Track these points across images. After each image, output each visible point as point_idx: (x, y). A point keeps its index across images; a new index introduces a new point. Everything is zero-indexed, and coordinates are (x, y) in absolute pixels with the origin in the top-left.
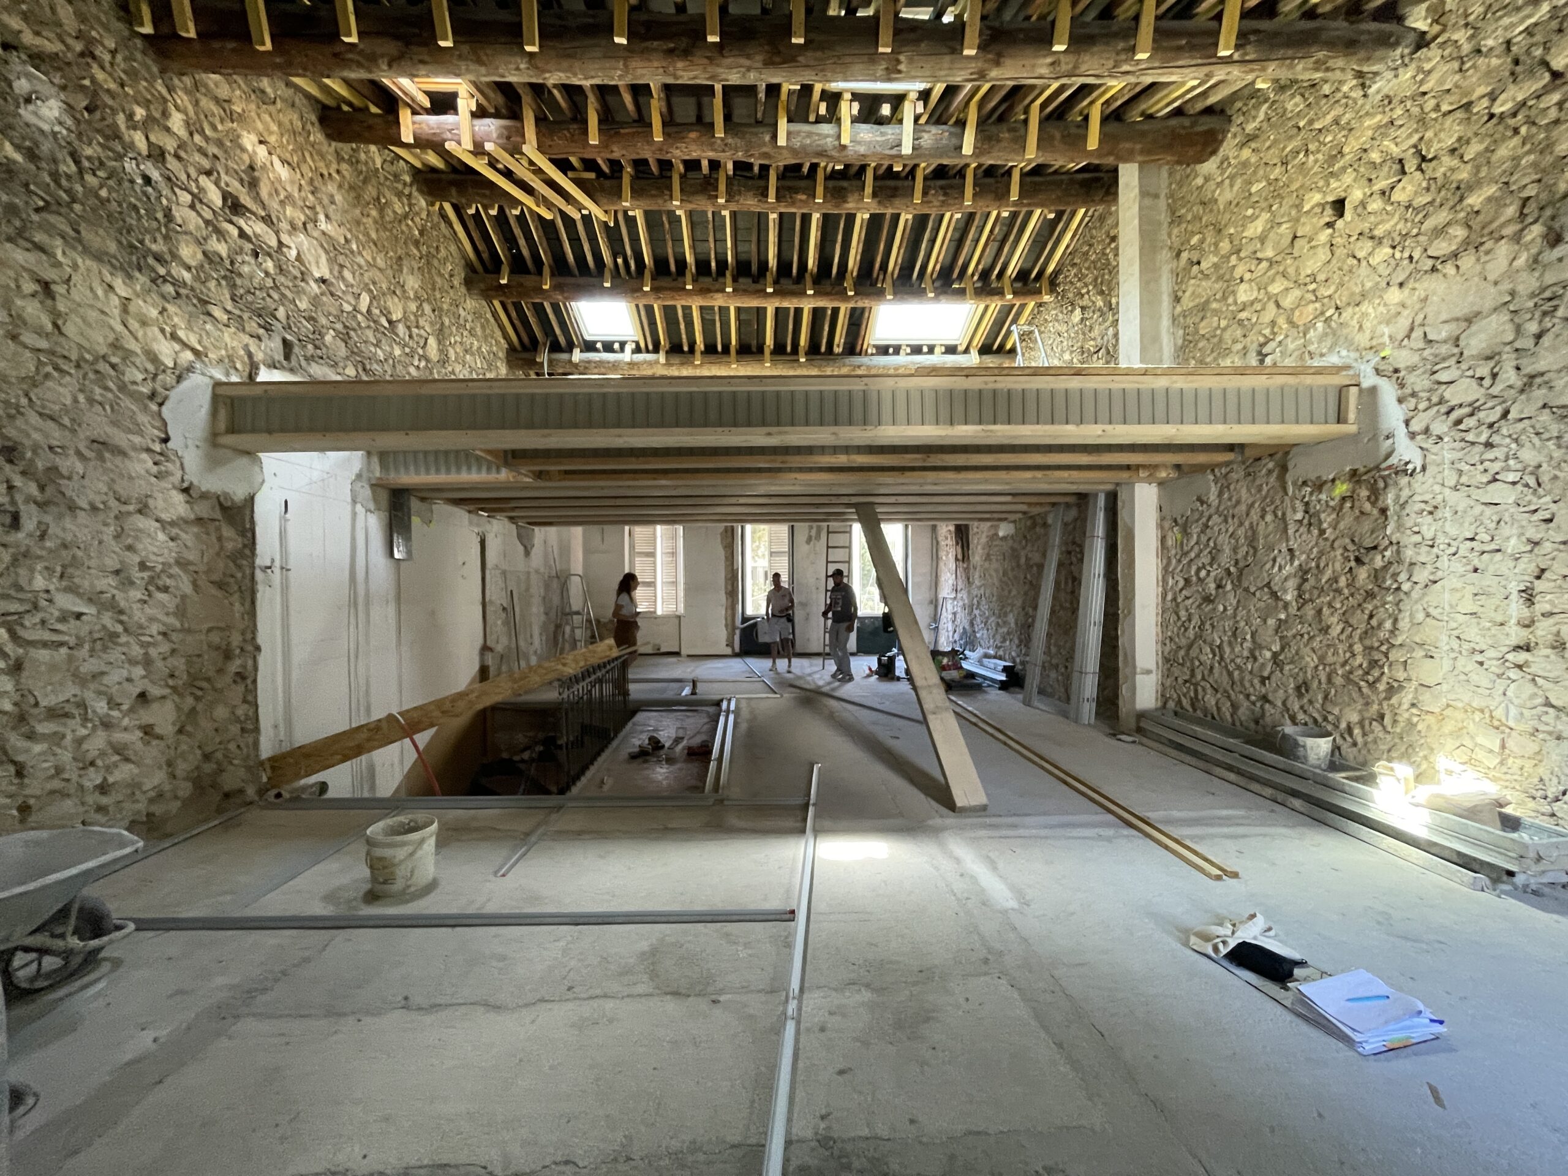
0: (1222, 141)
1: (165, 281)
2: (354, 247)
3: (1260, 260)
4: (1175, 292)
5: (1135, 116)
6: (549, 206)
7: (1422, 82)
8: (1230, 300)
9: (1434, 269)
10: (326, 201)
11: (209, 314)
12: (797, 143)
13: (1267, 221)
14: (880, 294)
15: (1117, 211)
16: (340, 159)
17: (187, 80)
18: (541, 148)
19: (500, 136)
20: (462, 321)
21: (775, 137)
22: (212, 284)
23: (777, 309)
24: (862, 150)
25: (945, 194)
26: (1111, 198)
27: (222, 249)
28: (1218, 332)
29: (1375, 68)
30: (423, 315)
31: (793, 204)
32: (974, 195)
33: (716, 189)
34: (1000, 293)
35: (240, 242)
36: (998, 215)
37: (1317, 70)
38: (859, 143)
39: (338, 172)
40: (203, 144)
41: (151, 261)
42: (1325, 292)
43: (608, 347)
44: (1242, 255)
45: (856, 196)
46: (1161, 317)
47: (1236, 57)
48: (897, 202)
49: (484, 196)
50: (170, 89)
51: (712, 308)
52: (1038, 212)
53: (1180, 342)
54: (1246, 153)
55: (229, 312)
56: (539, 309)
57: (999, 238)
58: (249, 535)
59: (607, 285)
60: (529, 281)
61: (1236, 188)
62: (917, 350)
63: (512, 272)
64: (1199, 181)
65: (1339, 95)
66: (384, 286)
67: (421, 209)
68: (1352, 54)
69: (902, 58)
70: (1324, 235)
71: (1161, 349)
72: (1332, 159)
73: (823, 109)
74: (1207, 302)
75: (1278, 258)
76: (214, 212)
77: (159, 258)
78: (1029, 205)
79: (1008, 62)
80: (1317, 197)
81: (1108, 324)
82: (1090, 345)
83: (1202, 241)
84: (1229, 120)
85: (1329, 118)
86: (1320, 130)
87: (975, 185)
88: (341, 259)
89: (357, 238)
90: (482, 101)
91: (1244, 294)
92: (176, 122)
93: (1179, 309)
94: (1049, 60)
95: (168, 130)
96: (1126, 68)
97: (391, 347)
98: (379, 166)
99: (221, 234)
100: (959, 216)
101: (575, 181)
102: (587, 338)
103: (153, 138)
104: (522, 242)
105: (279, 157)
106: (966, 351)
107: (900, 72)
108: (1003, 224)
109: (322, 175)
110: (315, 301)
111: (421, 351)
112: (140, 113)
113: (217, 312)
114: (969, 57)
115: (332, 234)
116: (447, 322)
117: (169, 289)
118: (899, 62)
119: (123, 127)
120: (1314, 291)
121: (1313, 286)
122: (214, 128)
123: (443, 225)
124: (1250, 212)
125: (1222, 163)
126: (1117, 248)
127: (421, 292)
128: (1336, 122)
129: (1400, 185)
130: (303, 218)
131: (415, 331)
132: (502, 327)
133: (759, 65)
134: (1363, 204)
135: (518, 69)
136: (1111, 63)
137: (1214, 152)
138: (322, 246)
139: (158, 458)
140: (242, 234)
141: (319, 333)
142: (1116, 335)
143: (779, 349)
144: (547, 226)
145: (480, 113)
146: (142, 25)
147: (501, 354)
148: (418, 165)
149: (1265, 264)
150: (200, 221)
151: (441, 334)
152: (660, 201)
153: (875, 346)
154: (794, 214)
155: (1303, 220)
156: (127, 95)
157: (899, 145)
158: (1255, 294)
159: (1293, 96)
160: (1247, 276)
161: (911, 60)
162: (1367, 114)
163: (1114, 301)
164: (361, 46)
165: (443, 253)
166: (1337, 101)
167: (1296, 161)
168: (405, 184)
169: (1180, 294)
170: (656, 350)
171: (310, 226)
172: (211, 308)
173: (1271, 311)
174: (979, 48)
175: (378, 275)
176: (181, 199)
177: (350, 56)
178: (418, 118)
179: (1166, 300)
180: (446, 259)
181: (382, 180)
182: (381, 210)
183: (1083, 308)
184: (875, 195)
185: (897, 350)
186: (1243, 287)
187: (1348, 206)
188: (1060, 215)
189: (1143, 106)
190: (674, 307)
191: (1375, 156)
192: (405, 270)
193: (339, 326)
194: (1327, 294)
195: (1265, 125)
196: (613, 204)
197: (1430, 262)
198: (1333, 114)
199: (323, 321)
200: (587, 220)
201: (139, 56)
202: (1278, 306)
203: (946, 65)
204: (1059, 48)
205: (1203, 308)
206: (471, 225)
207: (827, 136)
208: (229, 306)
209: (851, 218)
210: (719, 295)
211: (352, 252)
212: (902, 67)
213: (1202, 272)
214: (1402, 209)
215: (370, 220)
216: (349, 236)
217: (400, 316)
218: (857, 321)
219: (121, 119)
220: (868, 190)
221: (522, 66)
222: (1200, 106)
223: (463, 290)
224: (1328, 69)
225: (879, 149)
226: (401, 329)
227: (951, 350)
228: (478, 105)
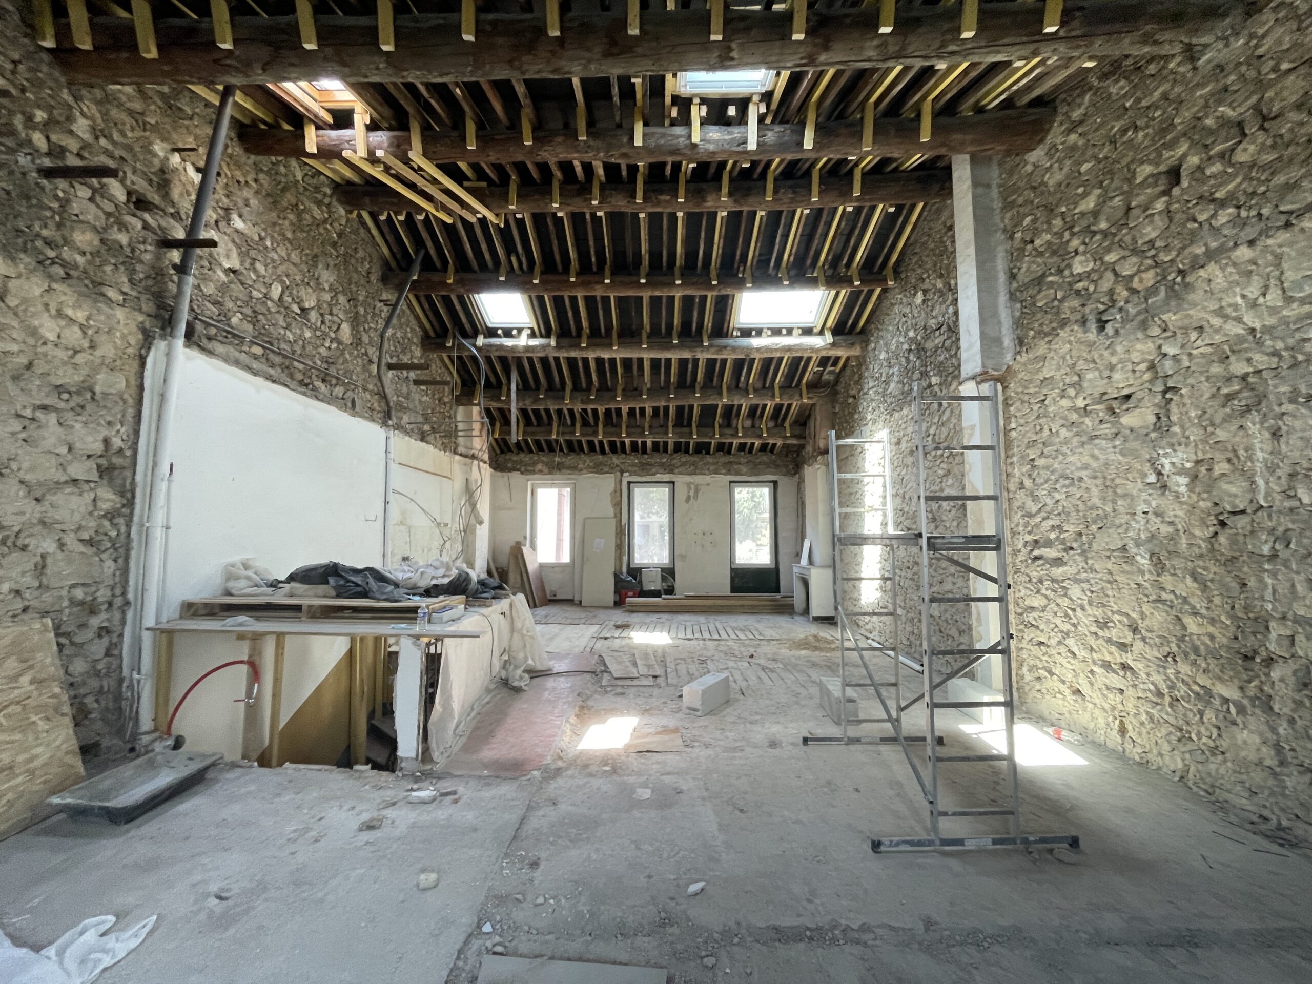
0: (1048, 130)
1: (53, 263)
2: (268, 243)
3: (1095, 233)
4: (1010, 269)
5: (966, 108)
6: (450, 212)
7: (1257, 46)
8: (1066, 273)
9: (1288, 225)
10: (240, 203)
11: (103, 295)
12: (652, 143)
13: (1099, 197)
14: (740, 284)
15: (952, 204)
16: (259, 170)
17: (98, 93)
18: (425, 155)
19: (391, 145)
20: (377, 311)
21: (632, 138)
22: (108, 269)
23: (651, 297)
24: (711, 147)
25: (794, 192)
26: (947, 191)
27: (123, 238)
28: (1056, 303)
29: (1204, 40)
30: (337, 303)
31: (658, 203)
32: (820, 192)
33: (591, 193)
34: (849, 281)
35: (144, 233)
36: (844, 209)
37: (1144, 43)
38: (709, 142)
39: (256, 181)
40: (110, 147)
41: (39, 243)
42: (1165, 257)
43: (508, 333)
44: (1076, 229)
45: (714, 196)
46: (998, 292)
47: (1062, 33)
48: (751, 200)
49: (392, 204)
50: (77, 98)
51: (595, 297)
52: (881, 206)
53: (1018, 314)
54: (1073, 137)
55: (124, 294)
56: (447, 300)
57: (846, 232)
58: (129, 495)
59: (502, 279)
60: (436, 277)
61: (1066, 169)
62: (776, 332)
63: (423, 270)
64: (1029, 168)
65: (1165, 72)
66: (298, 278)
67: (341, 216)
68: (1179, 26)
69: (734, 45)
70: (1160, 205)
71: (999, 323)
72: (1163, 132)
73: (674, 113)
74: (1044, 275)
75: (1113, 230)
76: (116, 206)
77: (48, 243)
78: (871, 200)
79: (837, 46)
80: (1148, 169)
81: (948, 302)
82: (932, 323)
83: (1034, 221)
84: (1055, 109)
85: (1157, 95)
86: (1148, 108)
87: (821, 183)
88: (253, 253)
89: (272, 237)
90: (375, 115)
91: (1079, 266)
92: (81, 126)
93: (1015, 285)
94: (875, 42)
95: (71, 132)
96: (952, 48)
97: (301, 329)
98: (300, 178)
99: (123, 227)
100: (807, 211)
101: (469, 190)
102: (490, 325)
103: (54, 138)
104: (429, 244)
105: (193, 164)
106: (821, 333)
107: (732, 59)
108: (848, 221)
109: (238, 182)
110: (223, 288)
111: (333, 335)
112: (40, 116)
113: (111, 293)
114: (798, 42)
115: (246, 231)
116: (362, 310)
117: (59, 271)
118: (730, 49)
119: (20, 127)
120: (1154, 256)
121: (1153, 252)
122: (124, 135)
123: (362, 231)
124: (1080, 190)
125: (1050, 150)
126: (953, 236)
127: (337, 285)
128: (1165, 97)
129: (1242, 146)
130: (215, 216)
131: (328, 317)
132: (417, 318)
133: (599, 56)
134: (1200, 168)
135: (378, 68)
136: (937, 44)
137: (1042, 141)
138: (233, 241)
139: (27, 423)
140: (146, 226)
141: (225, 316)
142: (956, 313)
143: (655, 332)
144: (449, 229)
145: (372, 127)
146: (44, 39)
147: (415, 340)
148: (337, 179)
149: (1098, 237)
150: (100, 213)
151: (355, 322)
152: (542, 204)
153: (739, 329)
154: (661, 214)
155: (1135, 192)
156: (28, 99)
157: (745, 142)
158: (1091, 265)
159: (1117, 81)
160: (1082, 248)
161: (741, 45)
162: (1198, 85)
163: (952, 282)
164: (237, 53)
165: (361, 254)
166: (1166, 77)
167: (1125, 139)
168: (325, 195)
169: (1015, 271)
170: (548, 335)
171: (222, 224)
172: (105, 289)
173: (1108, 282)
174: (807, 33)
175: (293, 270)
176: (80, 194)
177: (228, 62)
178: (321, 132)
179: (1002, 278)
180: (363, 259)
181: (301, 190)
182: (299, 215)
183: (925, 292)
184: (730, 194)
185: (759, 332)
186: (1079, 258)
187: (1184, 173)
188: (900, 208)
189: (972, 100)
190: (562, 297)
191: (1209, 122)
192: (320, 266)
193: (248, 311)
194: (1166, 259)
195: (1091, 109)
196: (502, 207)
197: (1283, 218)
198: (1160, 90)
199: (230, 305)
200: (483, 221)
201: (45, 68)
202: (1116, 274)
203: (777, 51)
204: (885, 30)
205: (1039, 281)
206: (386, 229)
207: (681, 136)
208: (126, 288)
209: (713, 216)
210: (598, 287)
211: (266, 248)
212: (734, 54)
213: (1035, 249)
214: (1246, 169)
215: (287, 222)
216: (263, 234)
217: (313, 304)
218: (724, 306)
219: (18, 121)
220: (725, 190)
221: (381, 66)
222: (1026, 99)
223: (380, 285)
224: (1156, 43)
225: (726, 146)
226: (313, 315)
227: (807, 331)
228: (372, 119)
